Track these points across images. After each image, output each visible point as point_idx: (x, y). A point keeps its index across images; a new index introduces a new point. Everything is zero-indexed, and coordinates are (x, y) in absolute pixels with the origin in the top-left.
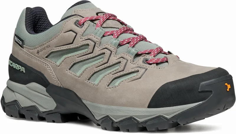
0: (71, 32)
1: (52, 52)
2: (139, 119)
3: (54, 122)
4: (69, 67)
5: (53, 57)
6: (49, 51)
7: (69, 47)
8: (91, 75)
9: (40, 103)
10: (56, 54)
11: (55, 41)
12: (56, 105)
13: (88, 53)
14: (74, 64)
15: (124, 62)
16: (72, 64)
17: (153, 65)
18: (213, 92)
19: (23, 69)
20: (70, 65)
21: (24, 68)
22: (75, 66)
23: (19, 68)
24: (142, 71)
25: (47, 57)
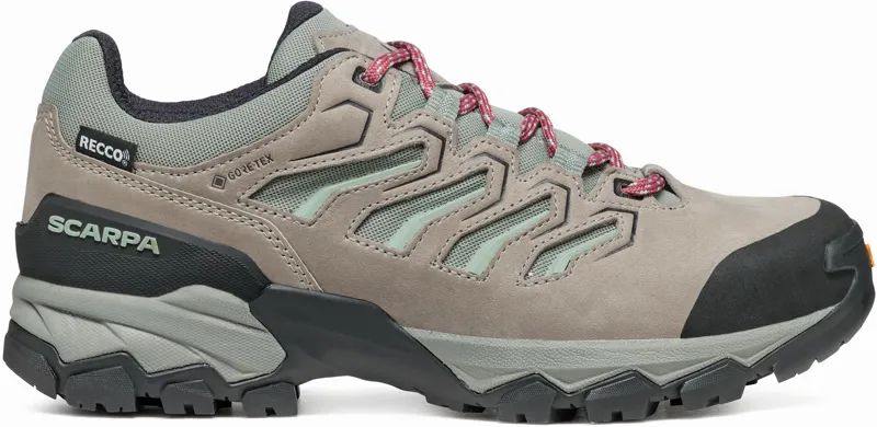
0: (347, 107)
1: (280, 178)
2: (657, 375)
3: (270, 413)
4: (354, 225)
5: (282, 194)
6: (266, 173)
7: (348, 159)
8: (449, 245)
9: (225, 355)
10: (292, 183)
11: (291, 138)
12: (283, 354)
13: (423, 173)
14: (374, 212)
15: (559, 195)
16: (365, 213)
17: (646, 199)
18: (857, 273)
19: (150, 244)
20: (359, 219)
21: (154, 239)
22: (376, 221)
23: (131, 241)
24: (625, 221)
25: (252, 197)
